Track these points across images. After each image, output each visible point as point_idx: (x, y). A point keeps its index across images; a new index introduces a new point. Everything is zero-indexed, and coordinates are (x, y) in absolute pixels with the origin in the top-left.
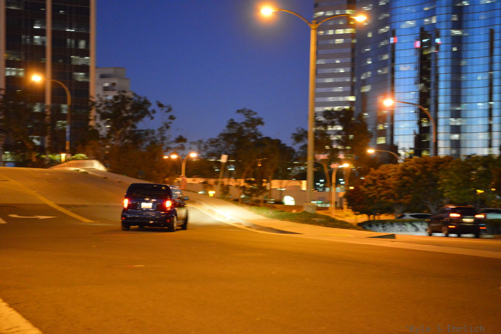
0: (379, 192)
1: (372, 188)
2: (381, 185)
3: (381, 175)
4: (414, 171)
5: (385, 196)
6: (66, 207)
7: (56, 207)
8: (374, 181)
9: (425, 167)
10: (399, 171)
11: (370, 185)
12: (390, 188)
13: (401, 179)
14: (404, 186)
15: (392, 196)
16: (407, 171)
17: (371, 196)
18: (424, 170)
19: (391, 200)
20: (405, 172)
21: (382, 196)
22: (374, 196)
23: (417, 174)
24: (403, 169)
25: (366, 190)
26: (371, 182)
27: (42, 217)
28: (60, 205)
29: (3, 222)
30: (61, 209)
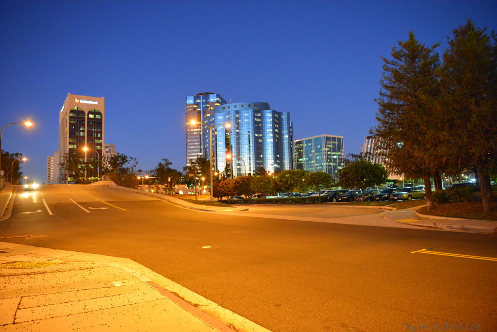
0: (225, 190)
2: (226, 187)
4: (240, 182)
7: (105, 203)
8: (223, 186)
10: (234, 182)
12: (230, 188)
13: (235, 185)
14: (236, 187)
15: (230, 191)
18: (243, 181)
19: (230, 193)
20: (236, 182)
23: (241, 183)
24: (235, 181)
25: (220, 189)
27: (103, 208)
28: (107, 202)
29: (88, 211)
30: (108, 204)
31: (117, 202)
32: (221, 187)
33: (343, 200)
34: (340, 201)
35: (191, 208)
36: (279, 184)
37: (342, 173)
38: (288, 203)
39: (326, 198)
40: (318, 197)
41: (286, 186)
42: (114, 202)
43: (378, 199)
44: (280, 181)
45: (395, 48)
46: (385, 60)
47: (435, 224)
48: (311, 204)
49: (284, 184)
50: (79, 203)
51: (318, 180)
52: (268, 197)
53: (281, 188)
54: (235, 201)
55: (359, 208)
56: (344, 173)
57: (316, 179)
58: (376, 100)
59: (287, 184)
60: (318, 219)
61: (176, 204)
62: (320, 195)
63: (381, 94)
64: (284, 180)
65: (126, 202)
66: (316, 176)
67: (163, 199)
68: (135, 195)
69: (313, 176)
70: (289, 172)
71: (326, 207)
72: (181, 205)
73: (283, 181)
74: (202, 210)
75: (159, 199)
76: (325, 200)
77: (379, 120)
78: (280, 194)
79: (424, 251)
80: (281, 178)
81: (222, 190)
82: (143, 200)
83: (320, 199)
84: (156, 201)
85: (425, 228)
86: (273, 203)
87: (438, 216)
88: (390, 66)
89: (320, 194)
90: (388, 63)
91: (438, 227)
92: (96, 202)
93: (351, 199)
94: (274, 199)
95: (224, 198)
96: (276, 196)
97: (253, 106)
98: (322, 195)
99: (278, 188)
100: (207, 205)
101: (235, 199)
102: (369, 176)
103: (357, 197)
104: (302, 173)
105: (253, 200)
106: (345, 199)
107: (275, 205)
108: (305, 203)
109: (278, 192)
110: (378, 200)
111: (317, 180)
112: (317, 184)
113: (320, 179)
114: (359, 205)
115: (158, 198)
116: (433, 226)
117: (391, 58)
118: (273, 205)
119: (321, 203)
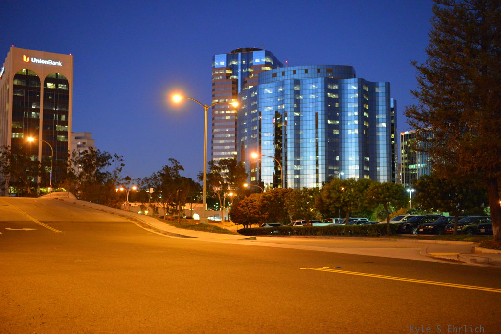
0: (250, 211)
1: (245, 208)
2: (250, 206)
3: (251, 200)
4: (270, 197)
5: (254, 213)
6: (45, 222)
7: (38, 222)
9: (277, 195)
10: (261, 198)
11: (244, 206)
12: (256, 208)
13: (262, 202)
14: (264, 206)
15: (257, 213)
16: (266, 198)
17: (244, 213)
21: (251, 213)
22: (247, 213)
23: (272, 199)
25: (242, 209)
27: (27, 230)
28: (41, 221)
30: (41, 224)
33: (426, 231)
34: (422, 233)
39: (400, 228)
40: (385, 225)
42: (52, 222)
43: (483, 230)
52: (315, 225)
57: (381, 194)
59: (340, 202)
61: (150, 228)
62: (388, 222)
64: (333, 195)
66: (380, 190)
70: (349, 183)
73: (332, 198)
76: (397, 231)
78: (336, 220)
79: (325, 269)
80: (330, 192)
86: (319, 234)
92: (24, 222)
93: (440, 230)
95: (253, 226)
96: (330, 222)
98: (393, 222)
103: (448, 228)
105: (296, 229)
106: (430, 229)
109: (334, 218)
115: (128, 218)
116: (456, 259)
119: (391, 235)
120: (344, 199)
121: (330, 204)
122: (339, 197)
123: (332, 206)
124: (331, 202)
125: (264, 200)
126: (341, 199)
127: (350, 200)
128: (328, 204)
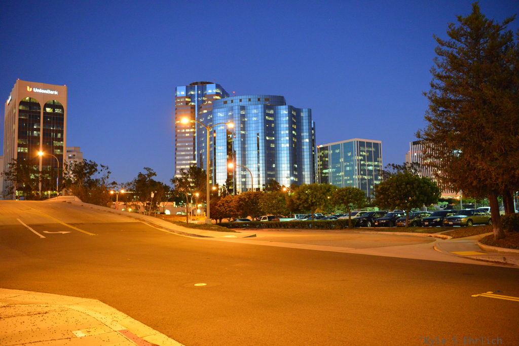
0: (226, 209)
1: (222, 207)
2: (226, 205)
3: (227, 201)
4: (245, 199)
5: (229, 211)
7: (66, 225)
8: (223, 204)
9: (250, 197)
10: (237, 199)
12: (232, 207)
13: (239, 203)
14: (240, 206)
15: (232, 211)
18: (249, 198)
19: (231, 213)
20: (241, 199)
21: (227, 211)
22: (224, 212)
23: (247, 200)
24: (239, 198)
25: (219, 208)
26: (221, 204)
27: (63, 233)
28: (69, 224)
29: (43, 237)
30: (70, 226)
31: (82, 224)
32: (220, 206)
33: (380, 225)
34: (376, 226)
35: (181, 233)
36: (297, 203)
37: (379, 189)
38: (308, 228)
39: (358, 222)
40: (347, 220)
41: (305, 205)
42: (77, 224)
43: (426, 223)
44: (298, 199)
45: (452, 24)
46: (439, 41)
47: (505, 259)
48: (338, 229)
49: (303, 203)
50: (30, 226)
51: (348, 198)
52: (281, 220)
53: (300, 208)
54: (238, 224)
55: (401, 236)
56: (382, 189)
57: (345, 196)
58: (425, 94)
59: (307, 203)
60: (347, 248)
61: (162, 228)
62: (350, 218)
63: (433, 86)
64: (303, 197)
65: (94, 224)
66: (344, 193)
67: (144, 220)
68: (107, 215)
69: (341, 193)
70: (310, 187)
71: (359, 233)
72: (167, 229)
73: (302, 199)
74: (195, 235)
75: (138, 221)
76: (356, 225)
77: (430, 120)
78: (297, 216)
79: (489, 294)
80: (299, 195)
81: (222, 209)
82: (118, 222)
83: (350, 224)
84: (135, 223)
85: (490, 264)
86: (288, 228)
87: (509, 248)
88: (445, 48)
89: (350, 216)
90: (443, 45)
91: (509, 262)
92: (53, 224)
93: (391, 224)
94: (290, 222)
95: (224, 220)
96: (292, 218)
97: (264, 99)
98: (352, 218)
99: (295, 208)
100: (202, 229)
101: (238, 221)
102: (416, 194)
103: (399, 221)
104: (327, 188)
105: (262, 223)
106: (383, 223)
107: (290, 230)
108: (331, 228)
109: (296, 213)
110: (427, 226)
111: (346, 198)
112: (346, 203)
113: (350, 197)
114: (401, 232)
115: (136, 219)
116: (502, 261)
117: (447, 39)
118: (288, 229)
119: (352, 228)
120: (311, 201)
121: (300, 204)
122: (308, 199)
123: (302, 206)
124: (301, 202)
125: (240, 201)
126: (309, 201)
127: (316, 201)
128: (298, 204)
